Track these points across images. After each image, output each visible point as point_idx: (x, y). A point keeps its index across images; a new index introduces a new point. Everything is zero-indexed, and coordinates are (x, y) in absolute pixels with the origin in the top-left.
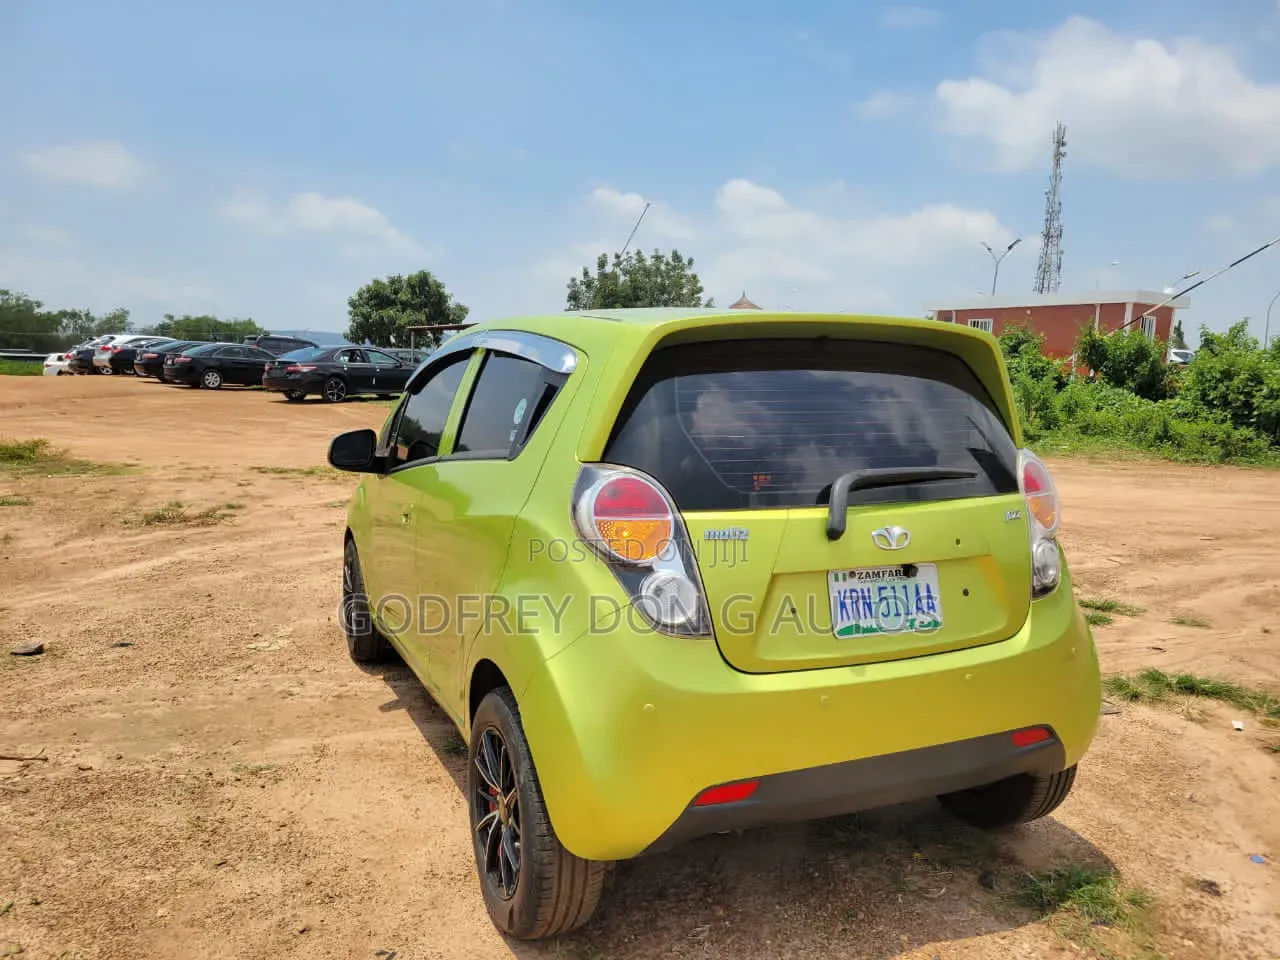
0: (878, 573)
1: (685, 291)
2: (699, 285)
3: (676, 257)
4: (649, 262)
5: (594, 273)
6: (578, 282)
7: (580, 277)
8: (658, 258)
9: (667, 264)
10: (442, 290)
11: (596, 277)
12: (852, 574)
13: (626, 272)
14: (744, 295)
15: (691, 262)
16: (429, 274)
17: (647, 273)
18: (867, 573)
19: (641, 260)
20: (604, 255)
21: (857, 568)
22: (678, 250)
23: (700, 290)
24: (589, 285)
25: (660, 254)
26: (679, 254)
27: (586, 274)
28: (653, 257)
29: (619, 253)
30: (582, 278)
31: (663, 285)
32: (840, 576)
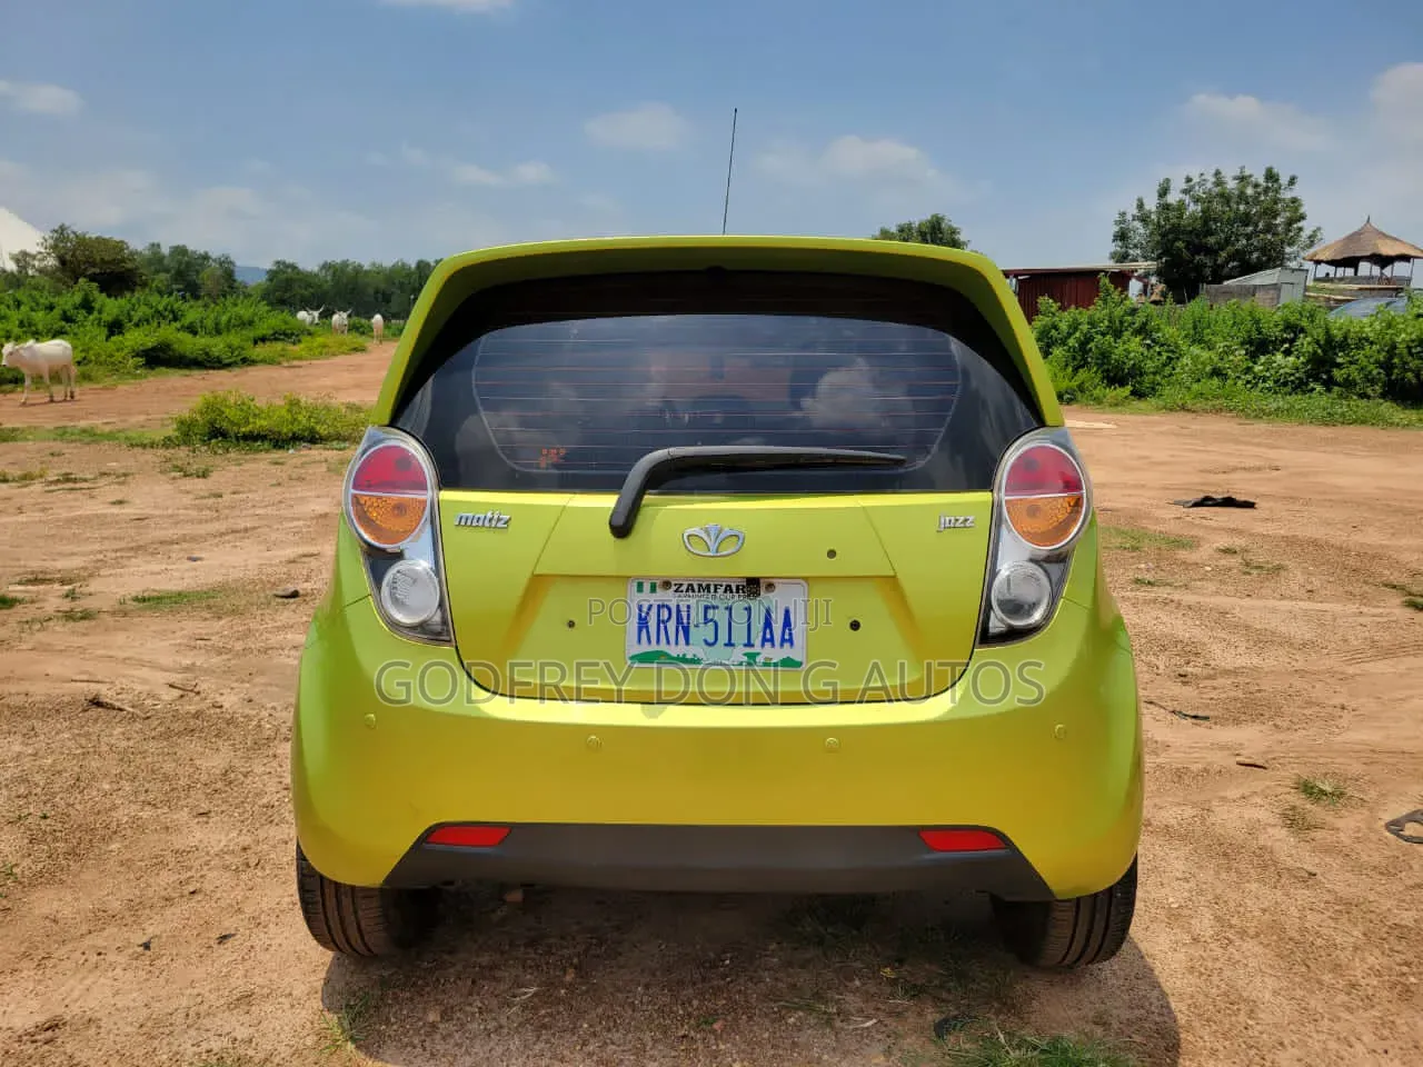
0: (708, 586)
1: (1279, 220)
2: (1302, 210)
3: (1271, 176)
4: (1231, 185)
5: (1151, 204)
6: (1129, 217)
7: (1133, 211)
8: (1242, 179)
9: (1256, 186)
10: (956, 237)
11: (1154, 209)
12: (667, 585)
13: (1197, 200)
14: (1368, 221)
15: (1292, 181)
16: (942, 219)
17: (1225, 198)
18: (691, 585)
19: (1219, 182)
20: (1168, 180)
21: (676, 578)
22: (1274, 166)
23: (1302, 217)
24: (1144, 219)
25: (1247, 173)
26: (1275, 171)
27: (1140, 206)
28: (1235, 178)
29: (1191, 176)
30: (1135, 212)
31: (1247, 214)
32: (647, 587)
